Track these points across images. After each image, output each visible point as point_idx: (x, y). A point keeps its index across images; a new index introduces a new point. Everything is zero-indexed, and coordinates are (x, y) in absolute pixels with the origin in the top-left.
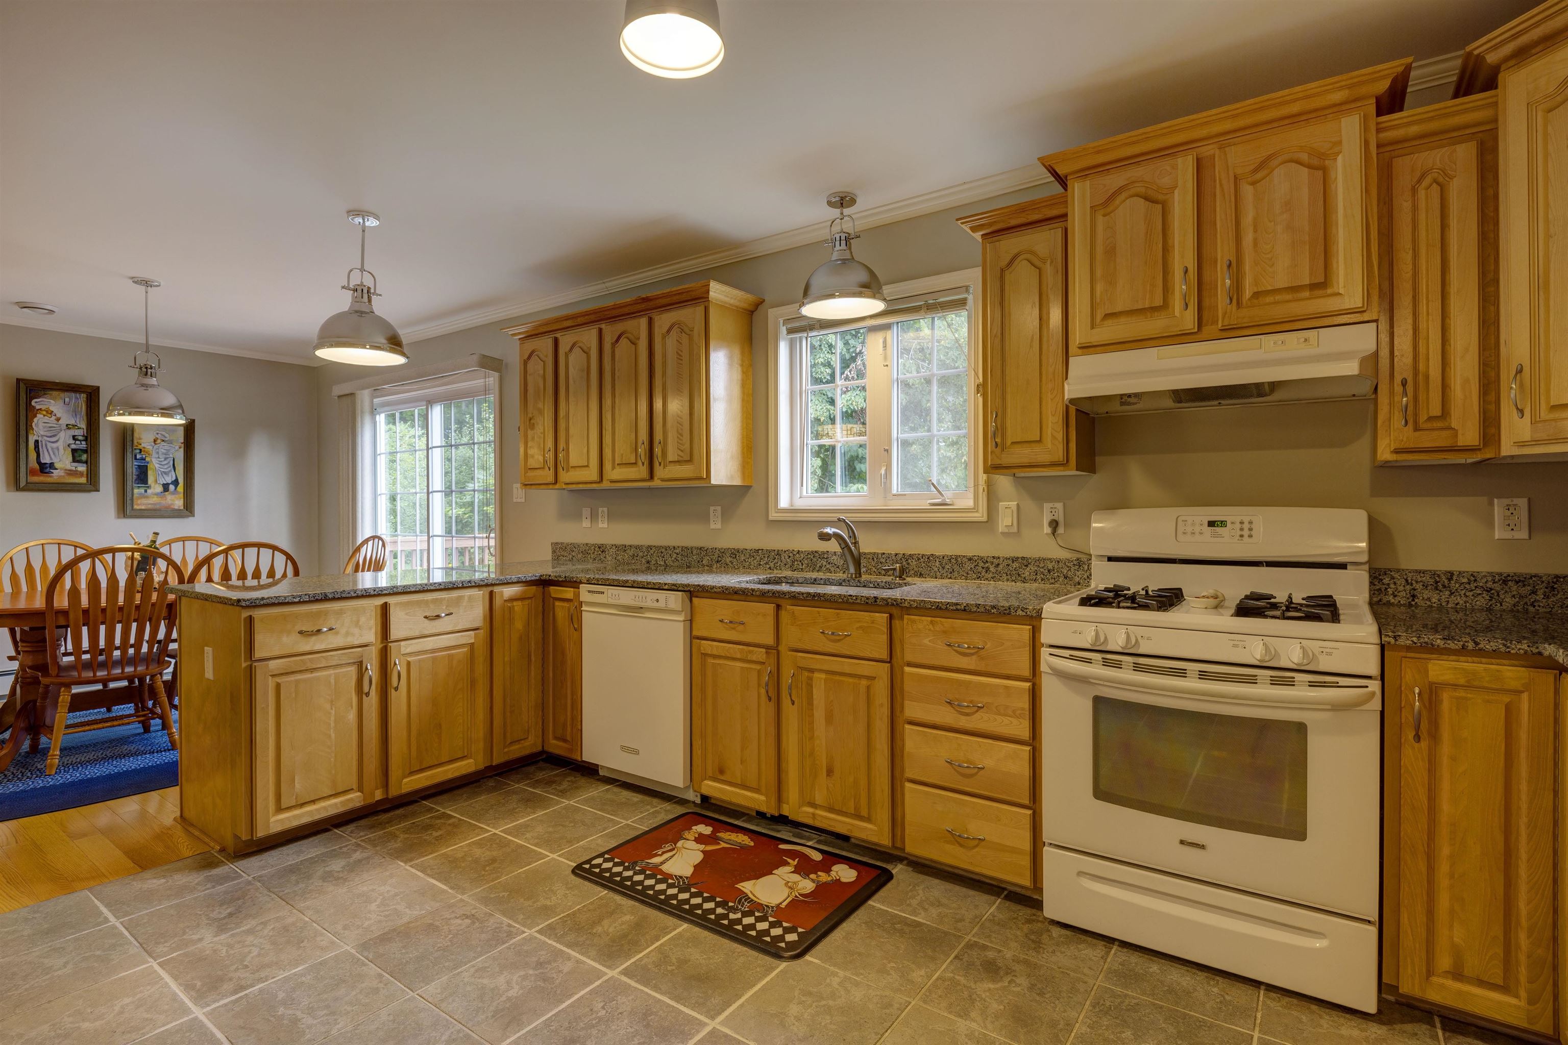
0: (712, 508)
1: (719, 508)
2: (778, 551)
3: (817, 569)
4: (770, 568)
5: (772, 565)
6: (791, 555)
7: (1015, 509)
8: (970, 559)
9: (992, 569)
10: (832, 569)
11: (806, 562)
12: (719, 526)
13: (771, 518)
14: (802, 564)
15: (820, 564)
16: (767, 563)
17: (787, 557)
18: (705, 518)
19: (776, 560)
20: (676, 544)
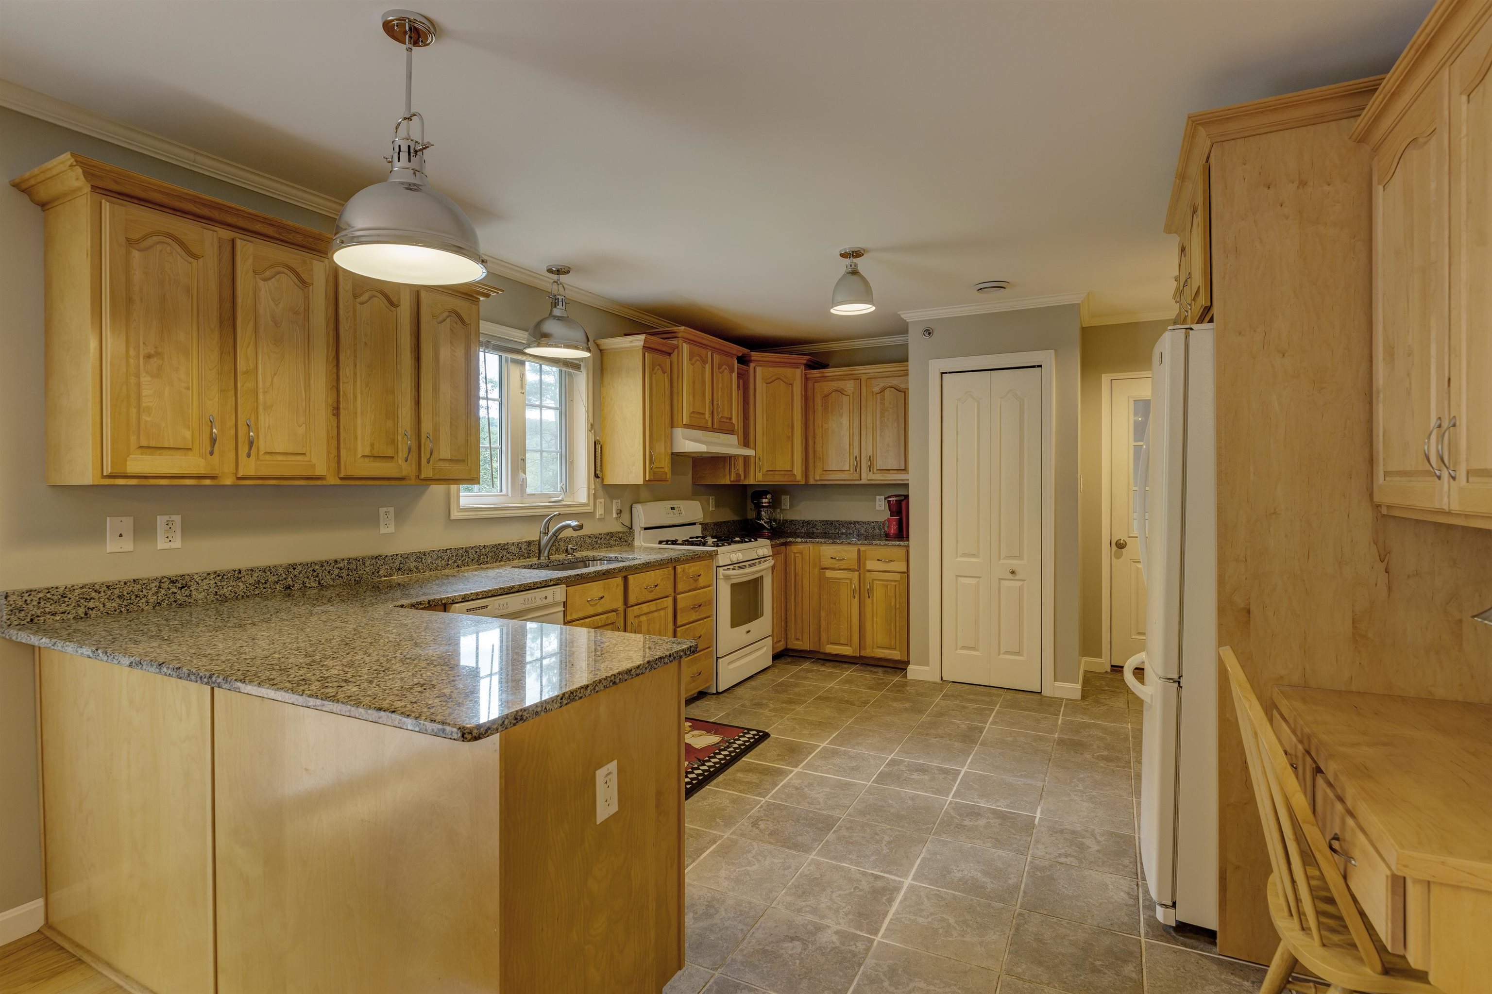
0: (382, 510)
1: (391, 510)
2: (466, 548)
3: (499, 559)
4: (458, 566)
5: (460, 562)
6: (478, 550)
7: (603, 503)
8: (589, 537)
9: (599, 542)
10: (511, 557)
11: (490, 554)
12: (391, 529)
13: (452, 517)
14: (487, 557)
15: (501, 555)
16: (455, 562)
17: (474, 553)
18: (374, 520)
19: (464, 558)
20: (338, 556)
